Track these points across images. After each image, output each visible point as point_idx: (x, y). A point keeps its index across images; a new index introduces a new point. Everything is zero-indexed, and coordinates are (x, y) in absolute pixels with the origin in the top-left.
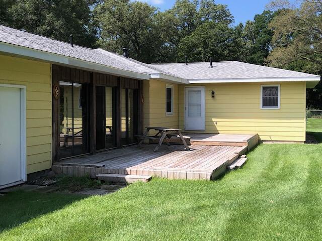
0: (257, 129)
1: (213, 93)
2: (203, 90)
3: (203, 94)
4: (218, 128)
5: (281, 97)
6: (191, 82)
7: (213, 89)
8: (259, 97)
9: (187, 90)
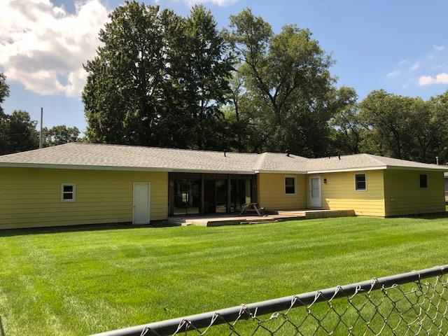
0: (354, 206)
1: (325, 180)
2: (319, 177)
3: (320, 180)
4: (330, 206)
5: (368, 182)
6: (309, 173)
7: (325, 177)
8: (353, 182)
9: (310, 178)
